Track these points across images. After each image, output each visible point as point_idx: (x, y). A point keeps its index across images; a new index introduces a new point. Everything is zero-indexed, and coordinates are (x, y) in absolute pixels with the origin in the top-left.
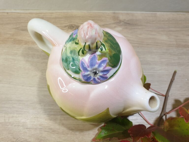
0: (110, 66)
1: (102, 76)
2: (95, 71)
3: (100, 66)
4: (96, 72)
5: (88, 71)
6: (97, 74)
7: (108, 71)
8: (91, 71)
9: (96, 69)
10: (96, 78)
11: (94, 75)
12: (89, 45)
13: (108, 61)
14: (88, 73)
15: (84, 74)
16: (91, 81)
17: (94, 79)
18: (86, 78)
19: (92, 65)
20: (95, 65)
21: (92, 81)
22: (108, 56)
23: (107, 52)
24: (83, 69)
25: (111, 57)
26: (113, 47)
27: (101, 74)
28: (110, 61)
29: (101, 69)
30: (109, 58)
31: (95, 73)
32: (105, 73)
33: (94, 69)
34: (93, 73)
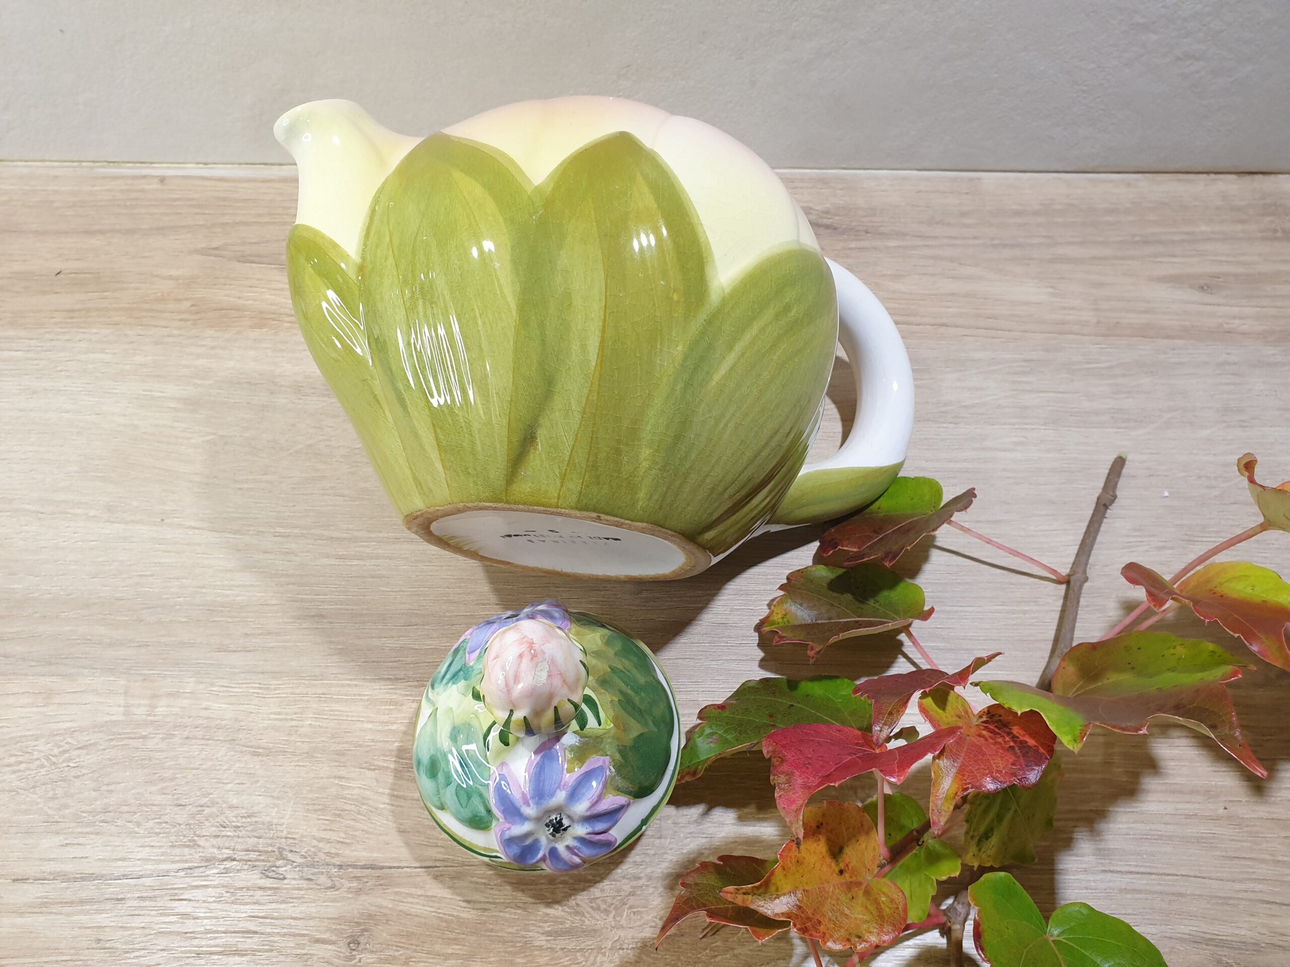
0: (619, 790)
1: (587, 837)
2: (553, 817)
3: (574, 794)
4: (560, 823)
5: (524, 818)
6: (565, 829)
7: (613, 815)
8: (538, 819)
9: (559, 809)
10: (561, 847)
11: (554, 836)
12: (525, 717)
13: (610, 771)
14: (526, 827)
15: (508, 835)
16: (538, 861)
17: (553, 852)
18: (515, 850)
19: (540, 792)
20: (552, 795)
21: (543, 859)
22: (610, 748)
23: (609, 731)
24: (504, 812)
25: (622, 751)
26: (634, 706)
27: (581, 830)
28: (619, 768)
29: (581, 807)
30: (618, 756)
31: (558, 828)
32: (600, 827)
33: (549, 812)
34: (547, 825)
